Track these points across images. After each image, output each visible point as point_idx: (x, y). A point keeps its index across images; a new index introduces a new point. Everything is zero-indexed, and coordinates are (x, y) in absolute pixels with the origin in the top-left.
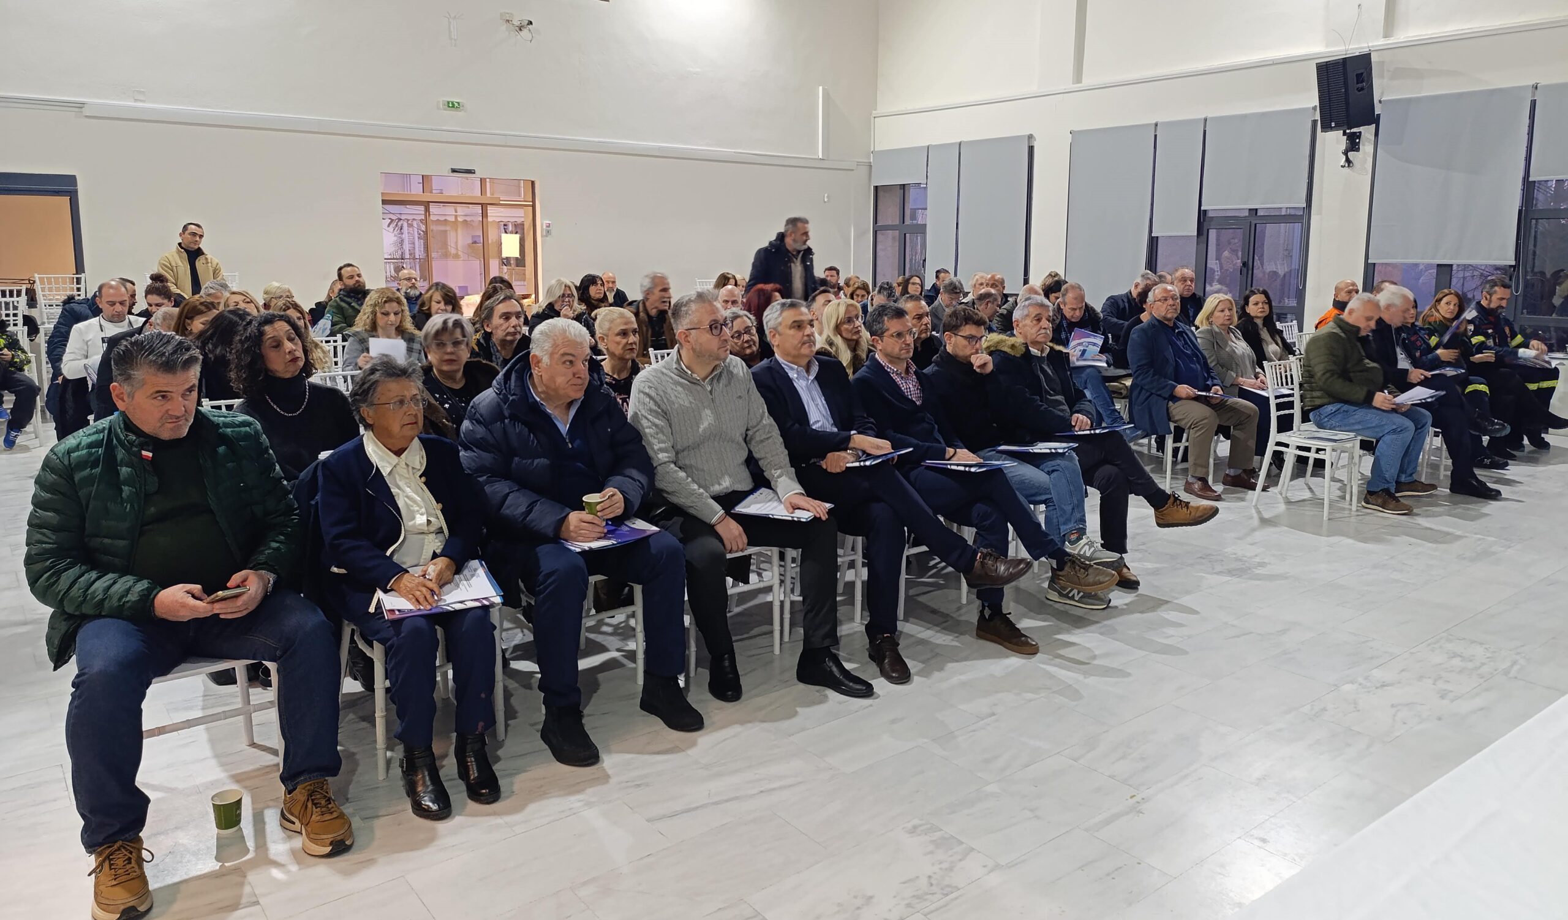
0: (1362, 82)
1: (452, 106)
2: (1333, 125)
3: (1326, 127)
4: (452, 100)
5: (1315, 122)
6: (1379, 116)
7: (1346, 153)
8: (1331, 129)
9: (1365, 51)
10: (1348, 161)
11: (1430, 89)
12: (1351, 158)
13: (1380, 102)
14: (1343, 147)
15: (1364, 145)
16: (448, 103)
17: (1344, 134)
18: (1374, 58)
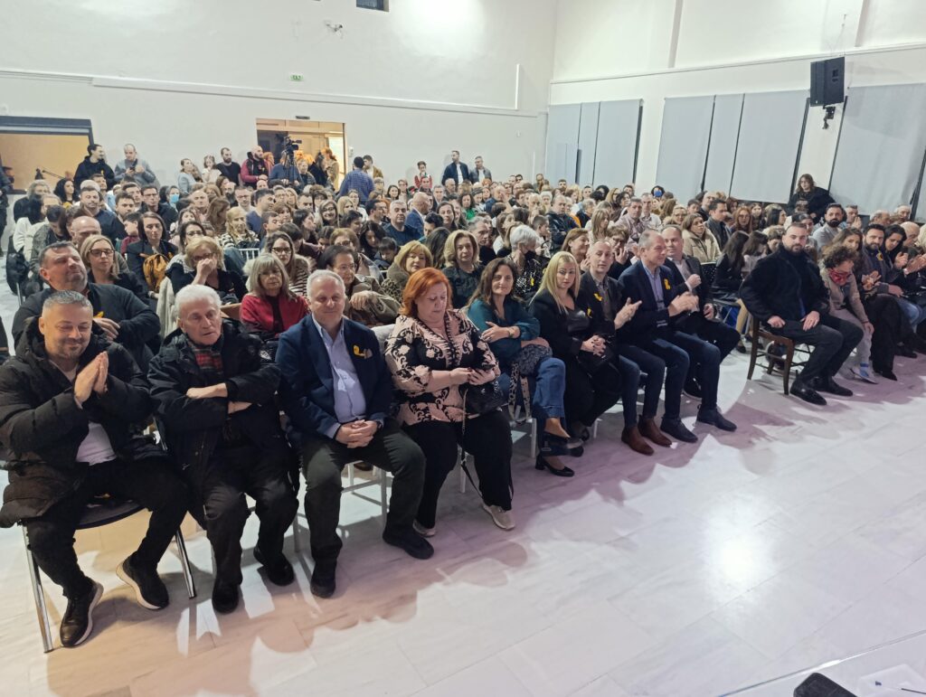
0: (838, 75)
1: (296, 78)
2: (818, 102)
3: (814, 104)
4: (296, 75)
5: (808, 100)
6: (847, 97)
7: (825, 120)
8: (817, 105)
9: (842, 56)
10: (826, 125)
12: (828, 123)
13: (848, 88)
14: (824, 116)
15: (836, 115)
17: (824, 108)
18: (847, 60)
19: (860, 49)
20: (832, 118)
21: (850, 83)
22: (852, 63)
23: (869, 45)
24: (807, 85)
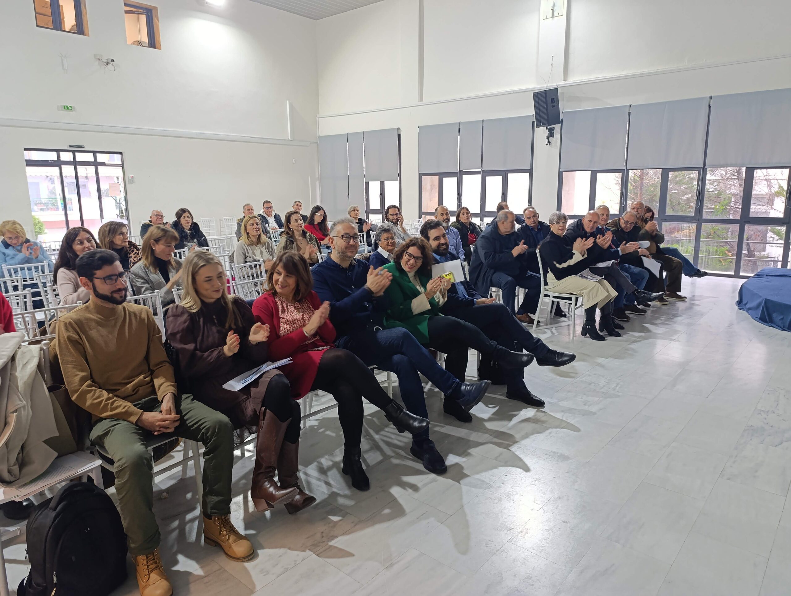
0: (554, 103)
1: (66, 108)
2: (541, 124)
3: (539, 125)
4: (67, 105)
5: (533, 122)
6: (562, 119)
7: (548, 138)
8: (541, 126)
9: (555, 87)
10: (549, 142)
11: (585, 106)
12: (550, 141)
13: (563, 112)
14: (547, 135)
15: (556, 134)
16: (64, 106)
17: (547, 128)
18: (559, 91)
19: (567, 82)
20: (553, 137)
21: (563, 109)
22: (563, 93)
23: (573, 79)
24: (531, 111)
